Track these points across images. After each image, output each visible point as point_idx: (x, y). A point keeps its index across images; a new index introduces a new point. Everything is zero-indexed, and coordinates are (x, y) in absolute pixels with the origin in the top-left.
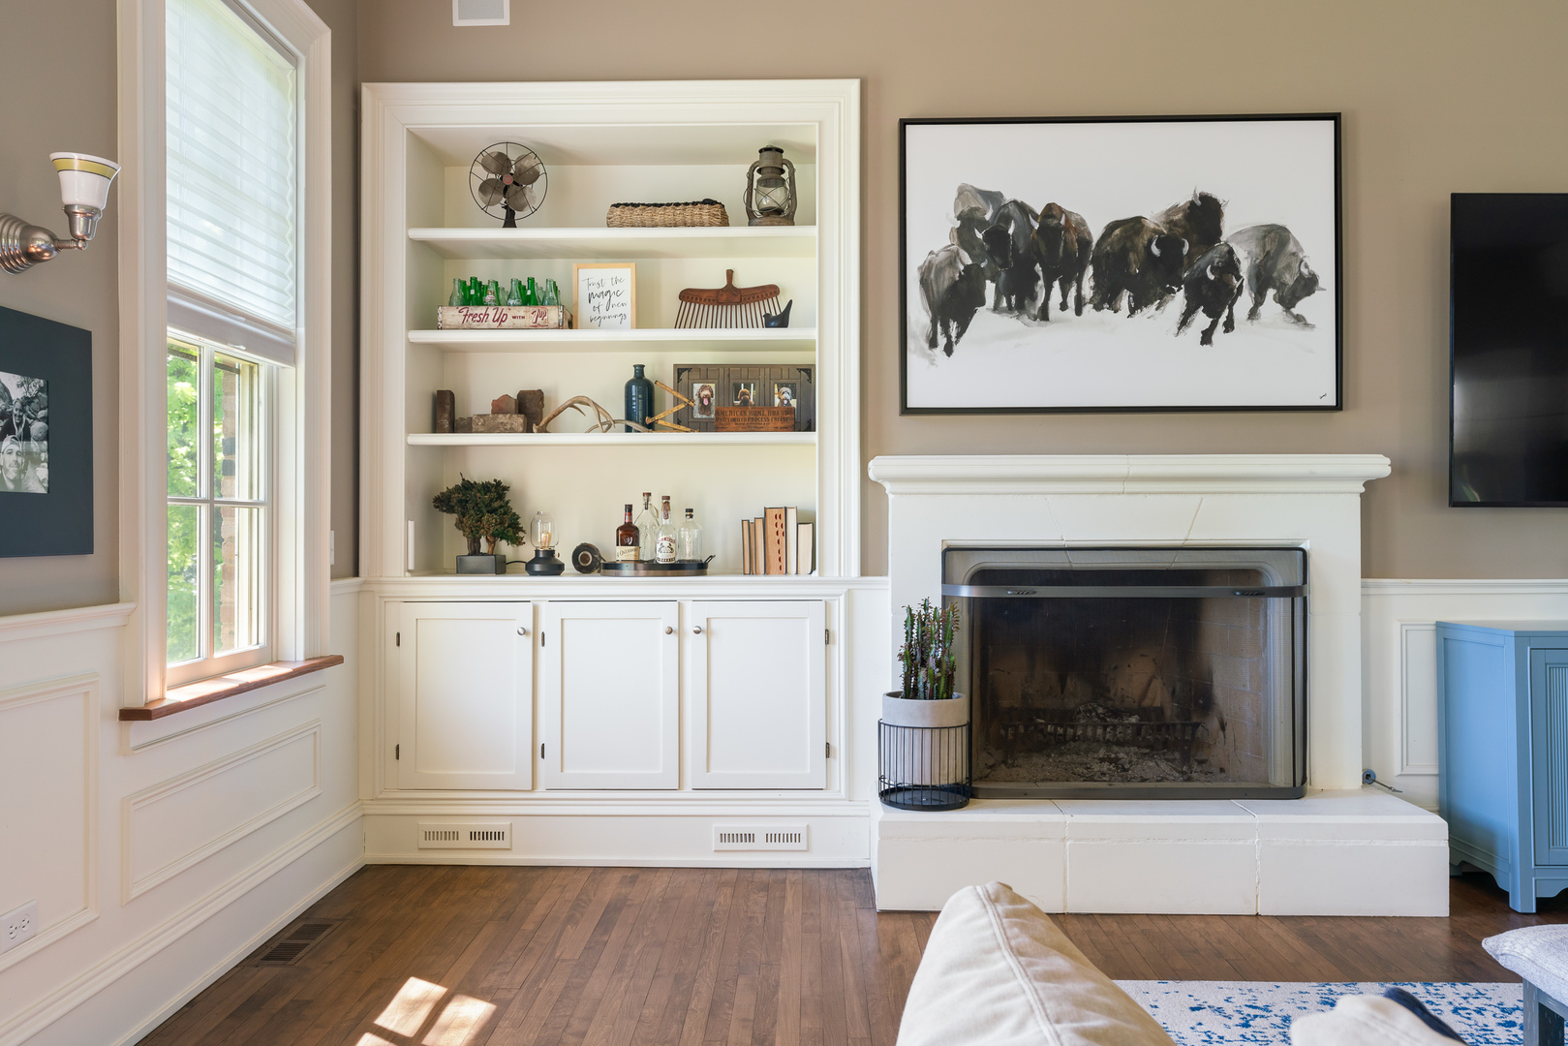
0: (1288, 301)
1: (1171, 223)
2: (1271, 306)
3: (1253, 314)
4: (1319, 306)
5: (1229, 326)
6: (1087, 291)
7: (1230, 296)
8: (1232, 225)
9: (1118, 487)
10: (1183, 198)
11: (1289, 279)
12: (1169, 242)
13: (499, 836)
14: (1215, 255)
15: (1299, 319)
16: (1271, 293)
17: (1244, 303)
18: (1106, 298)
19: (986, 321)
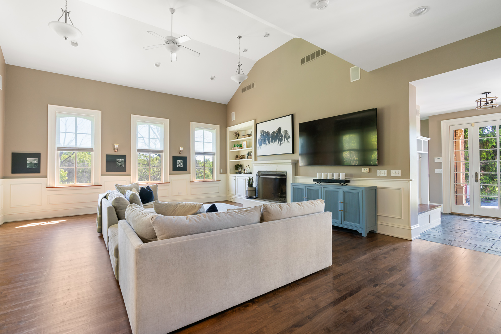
0: (287, 140)
1: (277, 131)
2: (286, 141)
3: (284, 142)
4: (290, 140)
5: (282, 144)
6: (270, 141)
7: (282, 140)
8: (282, 131)
9: (270, 164)
10: (278, 128)
11: (287, 137)
12: (277, 134)
13: (233, 199)
14: (281, 135)
15: (288, 142)
16: (286, 139)
17: (283, 140)
18: (272, 142)
19: (263, 145)
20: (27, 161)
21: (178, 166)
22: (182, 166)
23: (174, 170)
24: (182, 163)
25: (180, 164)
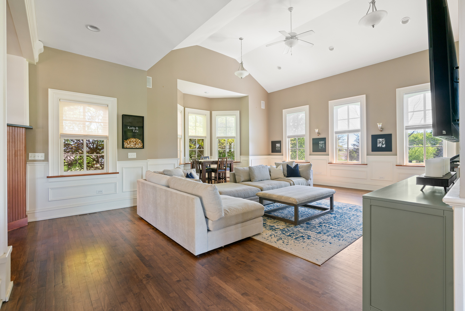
20: (276, 145)
21: (379, 145)
22: (385, 145)
23: (373, 150)
24: (384, 142)
25: (381, 143)
